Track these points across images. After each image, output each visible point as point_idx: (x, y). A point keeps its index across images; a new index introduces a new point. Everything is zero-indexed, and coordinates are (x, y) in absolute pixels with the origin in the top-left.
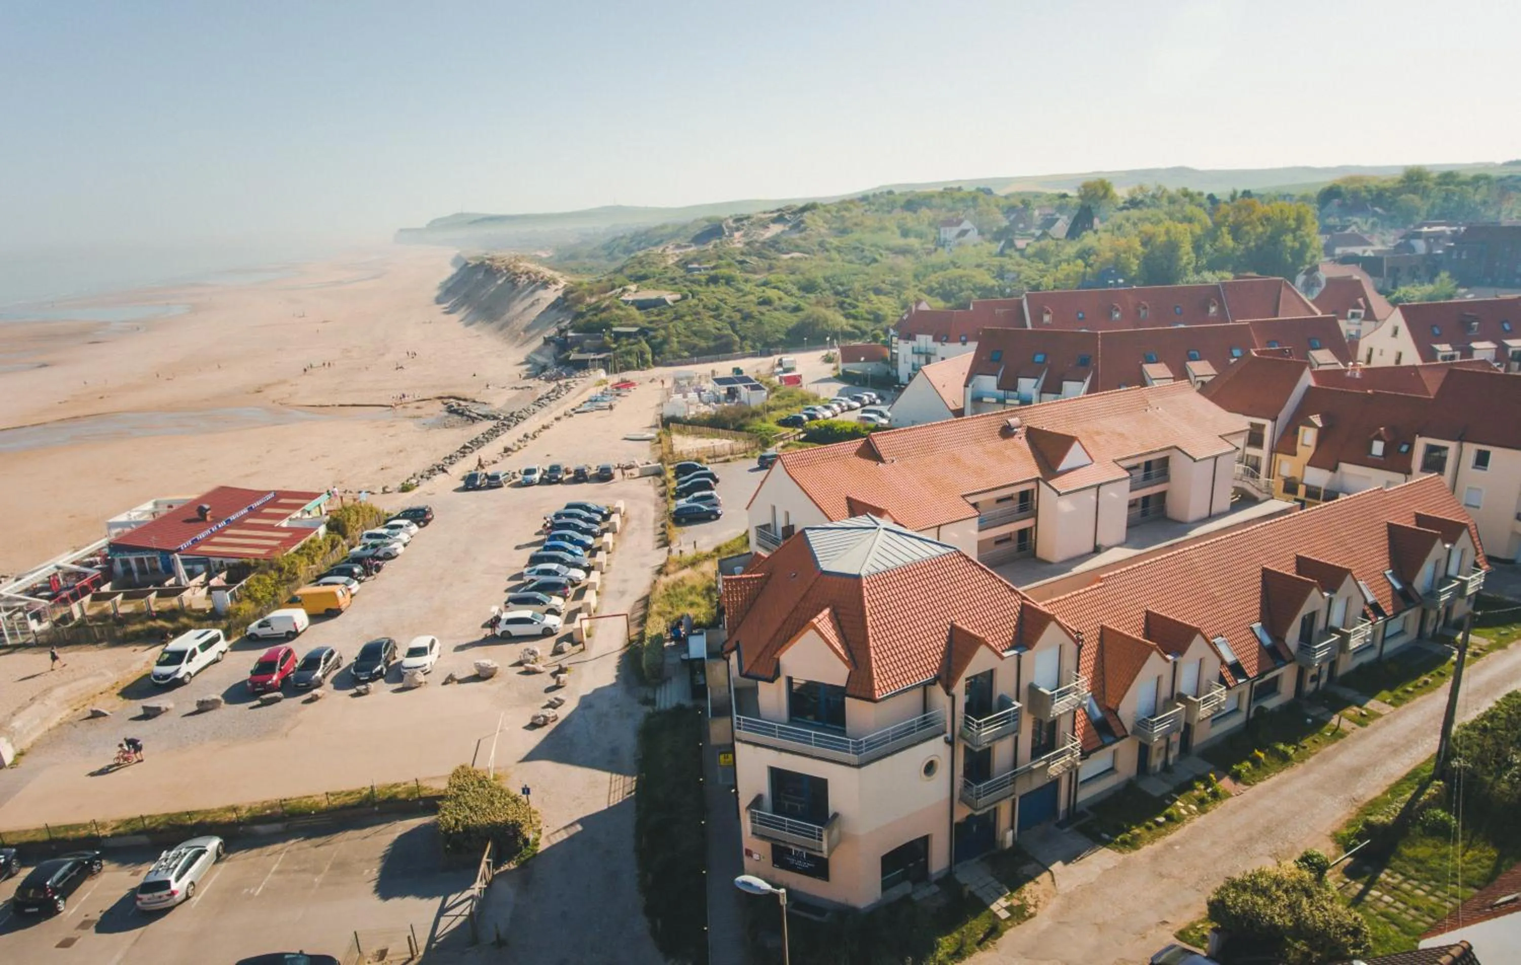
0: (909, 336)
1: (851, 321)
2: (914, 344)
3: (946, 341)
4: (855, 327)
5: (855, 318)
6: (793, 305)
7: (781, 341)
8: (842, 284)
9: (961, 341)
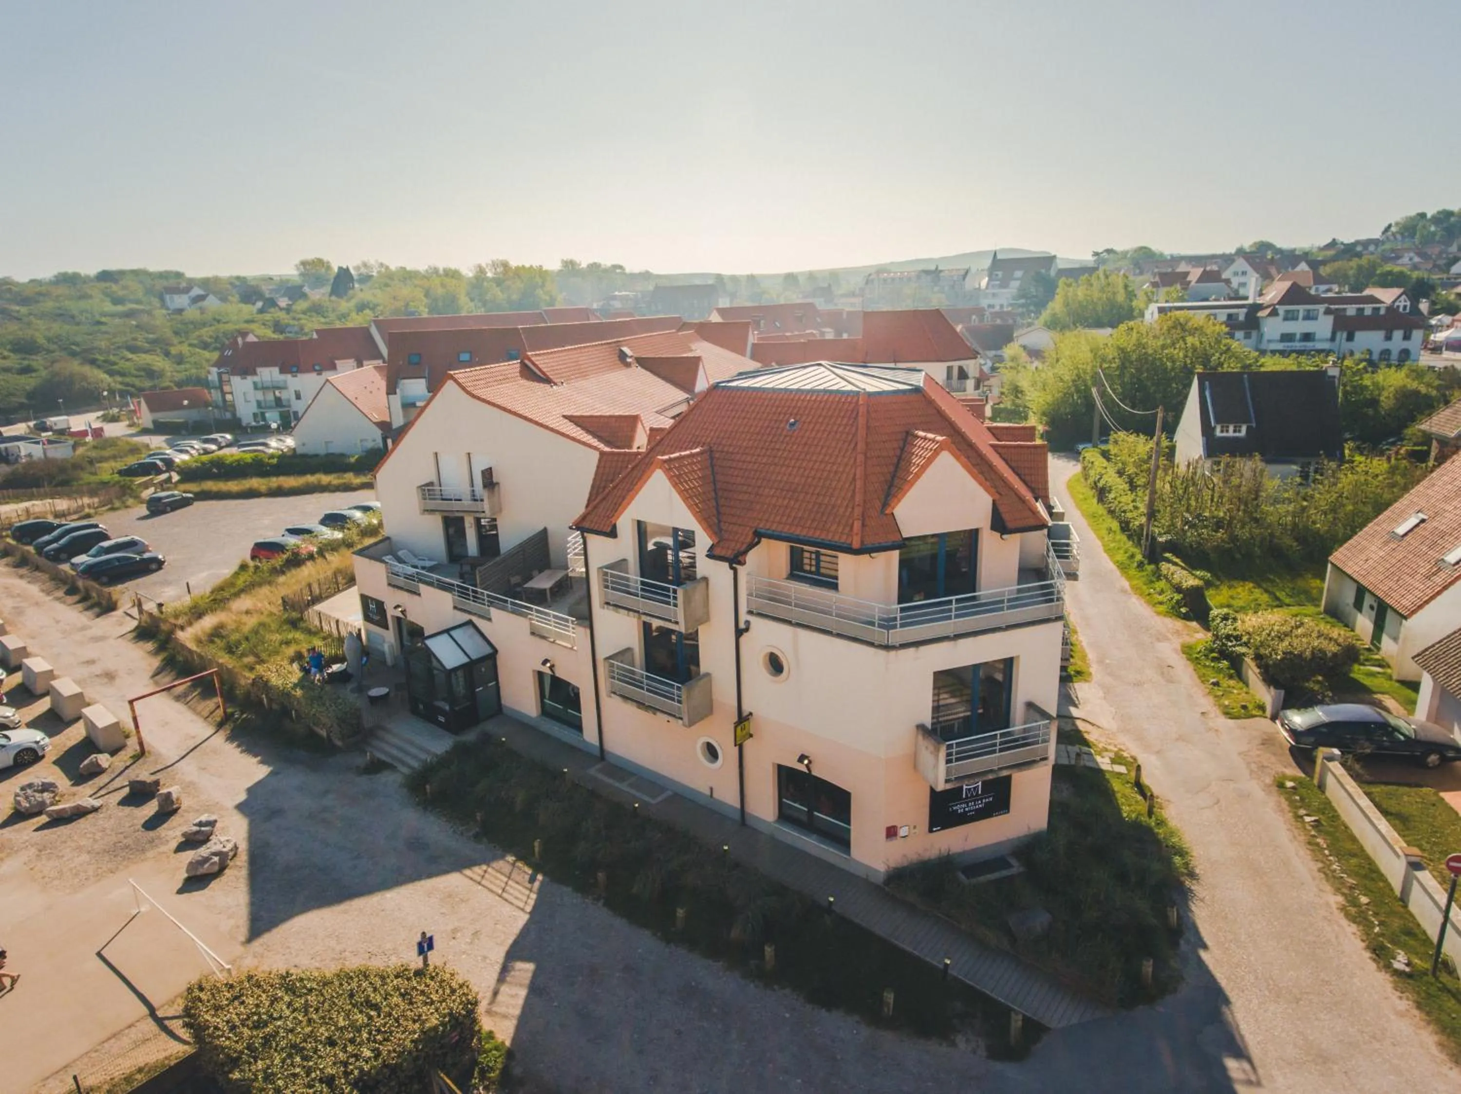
0: (246, 371)
1: (119, 379)
2: (256, 379)
3: (297, 372)
4: (127, 385)
5: (122, 374)
6: (17, 366)
7: (22, 406)
8: (77, 344)
9: (315, 370)
